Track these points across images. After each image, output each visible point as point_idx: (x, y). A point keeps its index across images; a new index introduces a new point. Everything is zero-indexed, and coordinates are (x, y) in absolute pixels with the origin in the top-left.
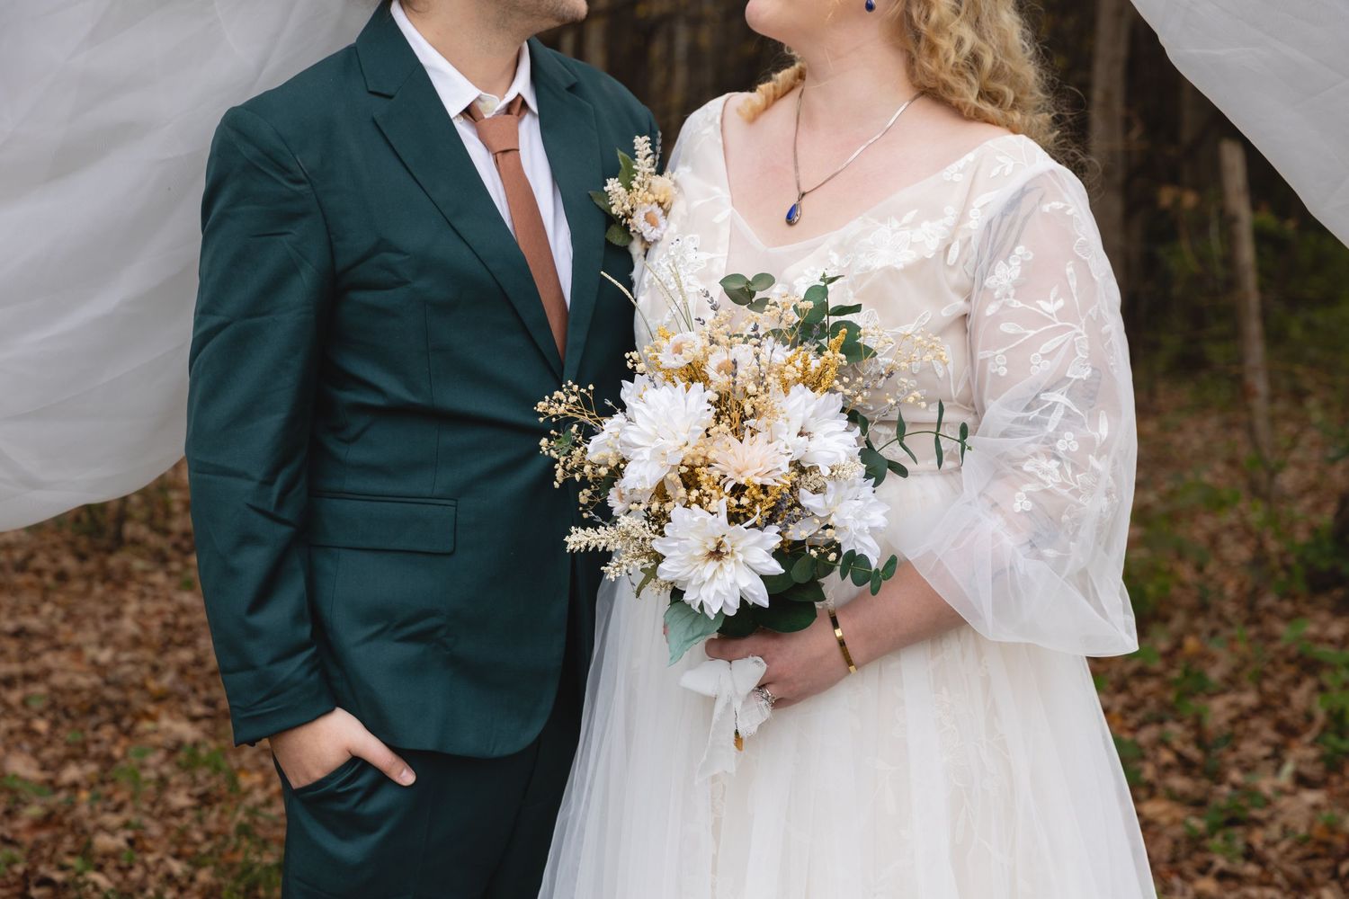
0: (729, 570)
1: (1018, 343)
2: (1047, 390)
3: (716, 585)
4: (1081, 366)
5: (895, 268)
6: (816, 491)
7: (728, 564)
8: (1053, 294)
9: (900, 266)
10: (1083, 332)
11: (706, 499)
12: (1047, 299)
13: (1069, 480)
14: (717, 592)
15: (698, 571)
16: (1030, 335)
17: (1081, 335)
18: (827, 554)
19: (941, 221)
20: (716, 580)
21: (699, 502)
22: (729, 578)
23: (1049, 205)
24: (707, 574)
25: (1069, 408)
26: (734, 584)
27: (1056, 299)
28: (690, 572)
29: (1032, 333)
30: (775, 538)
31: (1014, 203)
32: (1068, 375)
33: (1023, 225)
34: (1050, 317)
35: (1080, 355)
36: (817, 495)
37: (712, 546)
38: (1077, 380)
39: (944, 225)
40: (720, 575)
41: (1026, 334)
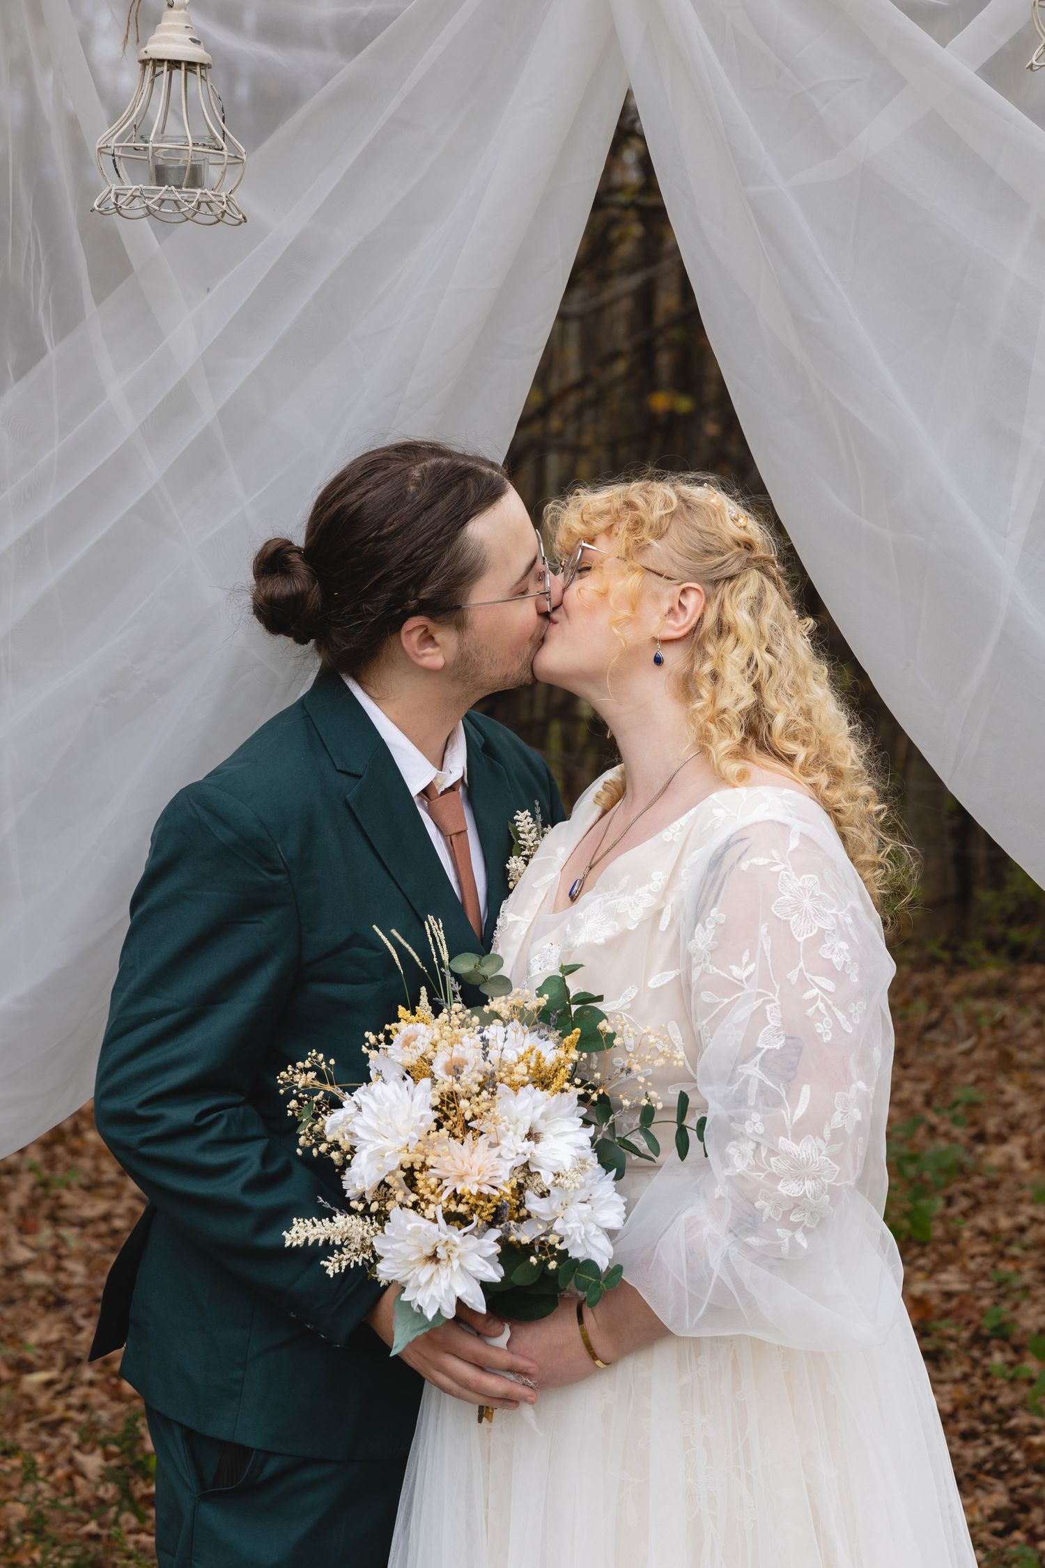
0: (445, 1277)
1: (715, 1013)
2: (744, 1062)
3: (432, 1290)
4: (774, 1035)
5: (596, 944)
6: (542, 1195)
7: (444, 1272)
8: (745, 958)
9: (601, 941)
10: (776, 999)
11: (423, 1205)
12: (739, 965)
13: (762, 1163)
14: (433, 1297)
15: (415, 1273)
16: (725, 1003)
17: (773, 1001)
18: (547, 1262)
19: (646, 888)
20: (433, 1283)
21: (415, 1206)
22: (444, 1284)
23: (748, 863)
24: (423, 1278)
25: (763, 1081)
26: (451, 1288)
27: (748, 964)
28: (408, 1274)
29: (726, 1001)
30: (492, 1246)
31: (716, 861)
32: (759, 1045)
33: (722, 884)
34: (739, 983)
35: (772, 1023)
36: (543, 1199)
37: (429, 1252)
38: (768, 1050)
39: (650, 892)
40: (436, 1280)
41: (721, 1003)
